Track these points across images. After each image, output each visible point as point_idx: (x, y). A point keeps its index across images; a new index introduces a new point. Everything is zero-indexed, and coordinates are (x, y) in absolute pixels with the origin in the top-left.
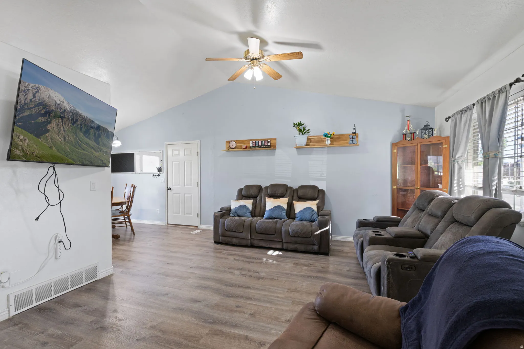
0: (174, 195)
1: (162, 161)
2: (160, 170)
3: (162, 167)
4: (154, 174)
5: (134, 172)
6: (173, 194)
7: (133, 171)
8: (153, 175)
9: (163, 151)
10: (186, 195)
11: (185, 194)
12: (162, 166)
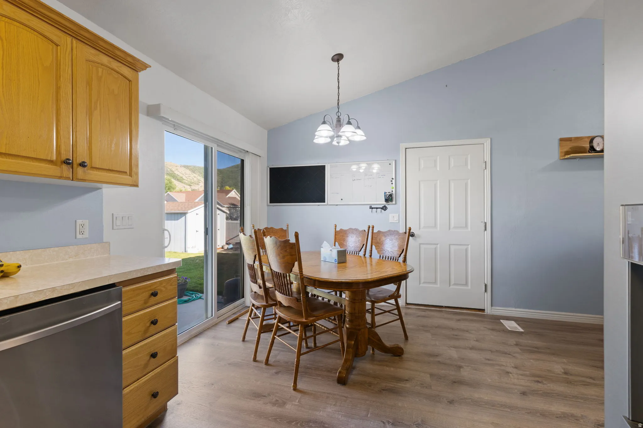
0: (422, 246)
1: (394, 181)
2: (389, 198)
3: (394, 192)
4: (373, 206)
5: (324, 202)
6: (420, 244)
7: (321, 199)
8: (371, 208)
9: (396, 160)
10: (453, 248)
11: (450, 245)
12: (394, 190)
